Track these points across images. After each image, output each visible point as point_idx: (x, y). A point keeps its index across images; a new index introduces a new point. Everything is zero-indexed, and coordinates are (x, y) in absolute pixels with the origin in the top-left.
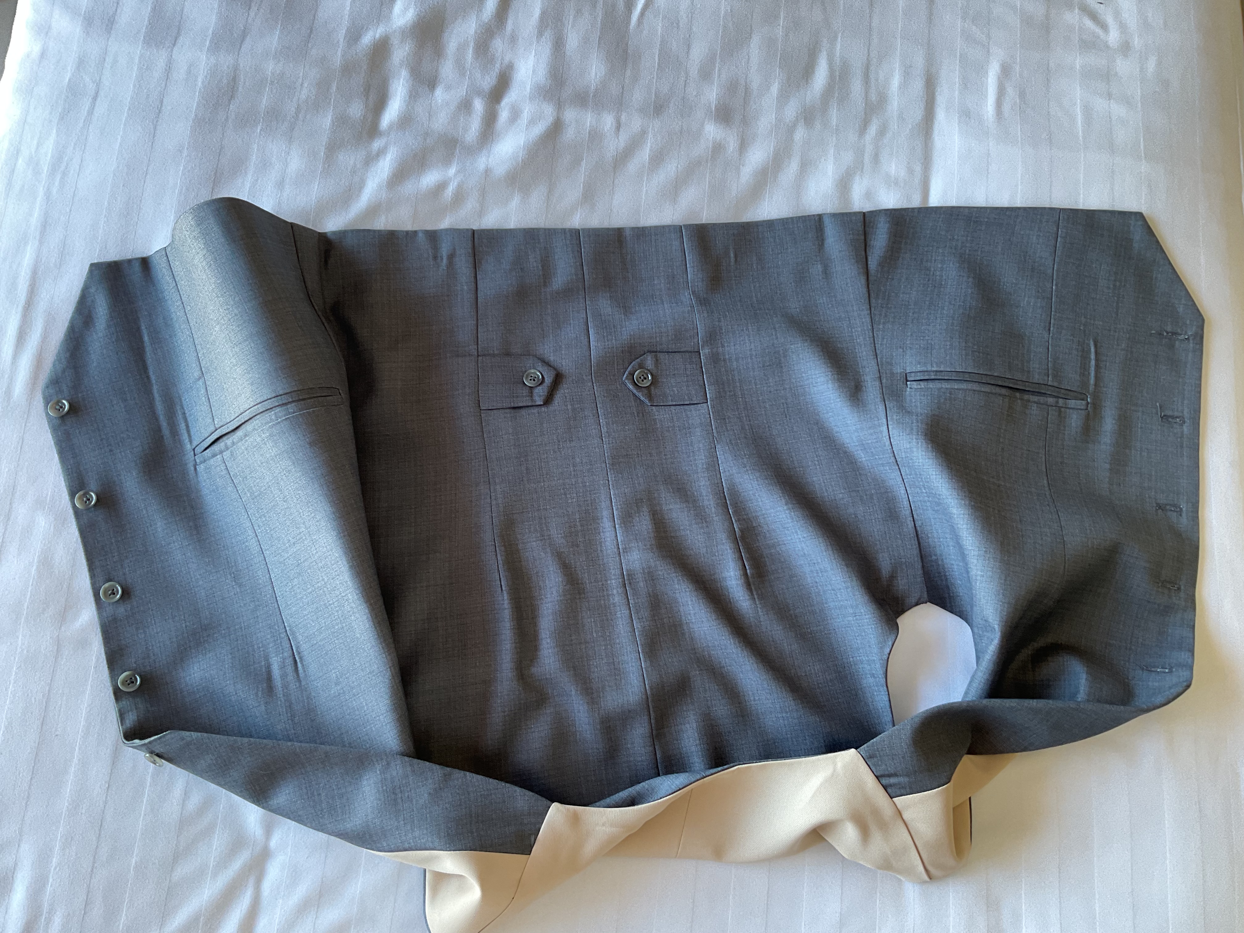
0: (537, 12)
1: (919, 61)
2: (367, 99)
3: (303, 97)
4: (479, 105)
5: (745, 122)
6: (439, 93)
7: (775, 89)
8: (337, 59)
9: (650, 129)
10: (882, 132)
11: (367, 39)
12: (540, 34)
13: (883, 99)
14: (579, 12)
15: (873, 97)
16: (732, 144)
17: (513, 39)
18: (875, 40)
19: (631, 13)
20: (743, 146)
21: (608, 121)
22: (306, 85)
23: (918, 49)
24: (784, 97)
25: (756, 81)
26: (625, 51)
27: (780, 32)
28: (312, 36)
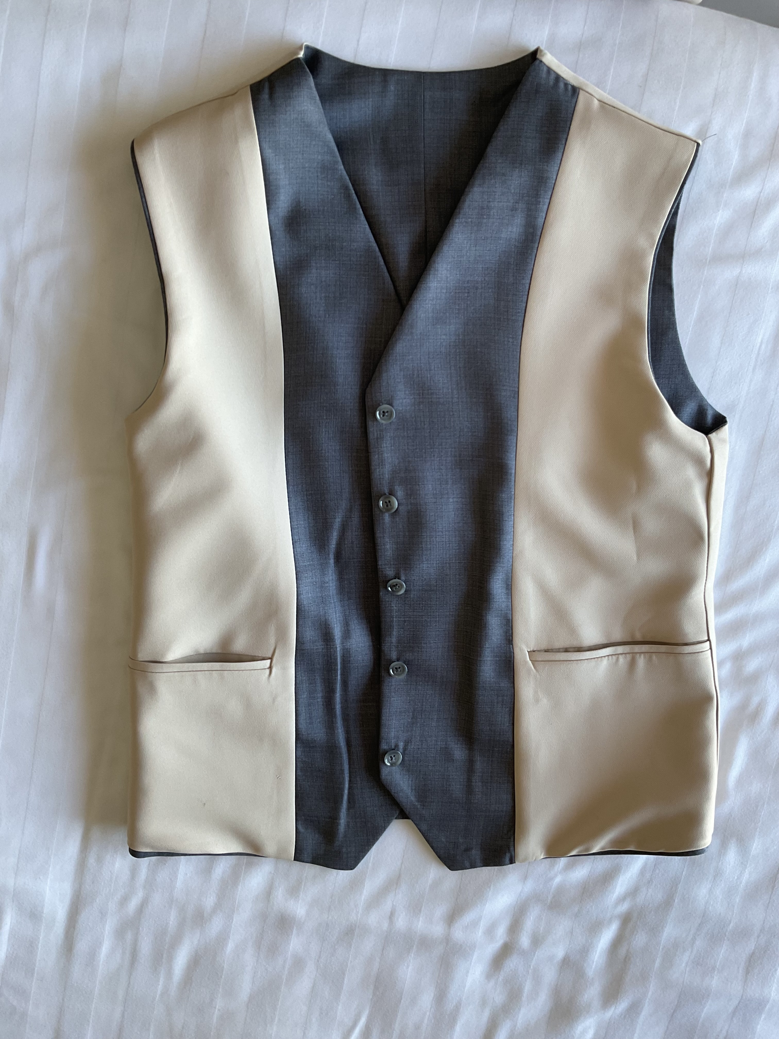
0: (458, 1028)
1: (77, 969)
2: (628, 951)
3: (687, 954)
4: (525, 941)
5: (263, 916)
6: (560, 953)
7: (230, 947)
8: (652, 988)
9: (360, 912)
10: (124, 900)
11: (622, 1006)
12: (457, 1008)
13: (120, 933)
14: (417, 1027)
15: (129, 936)
16: (280, 894)
17: (484, 1002)
18: (121, 994)
19: (366, 1025)
20: (268, 893)
21: (401, 922)
22: (684, 965)
23: (77, 983)
24: (222, 939)
25: (249, 957)
26: (376, 988)
27: (219, 1003)
28: (672, 1011)
